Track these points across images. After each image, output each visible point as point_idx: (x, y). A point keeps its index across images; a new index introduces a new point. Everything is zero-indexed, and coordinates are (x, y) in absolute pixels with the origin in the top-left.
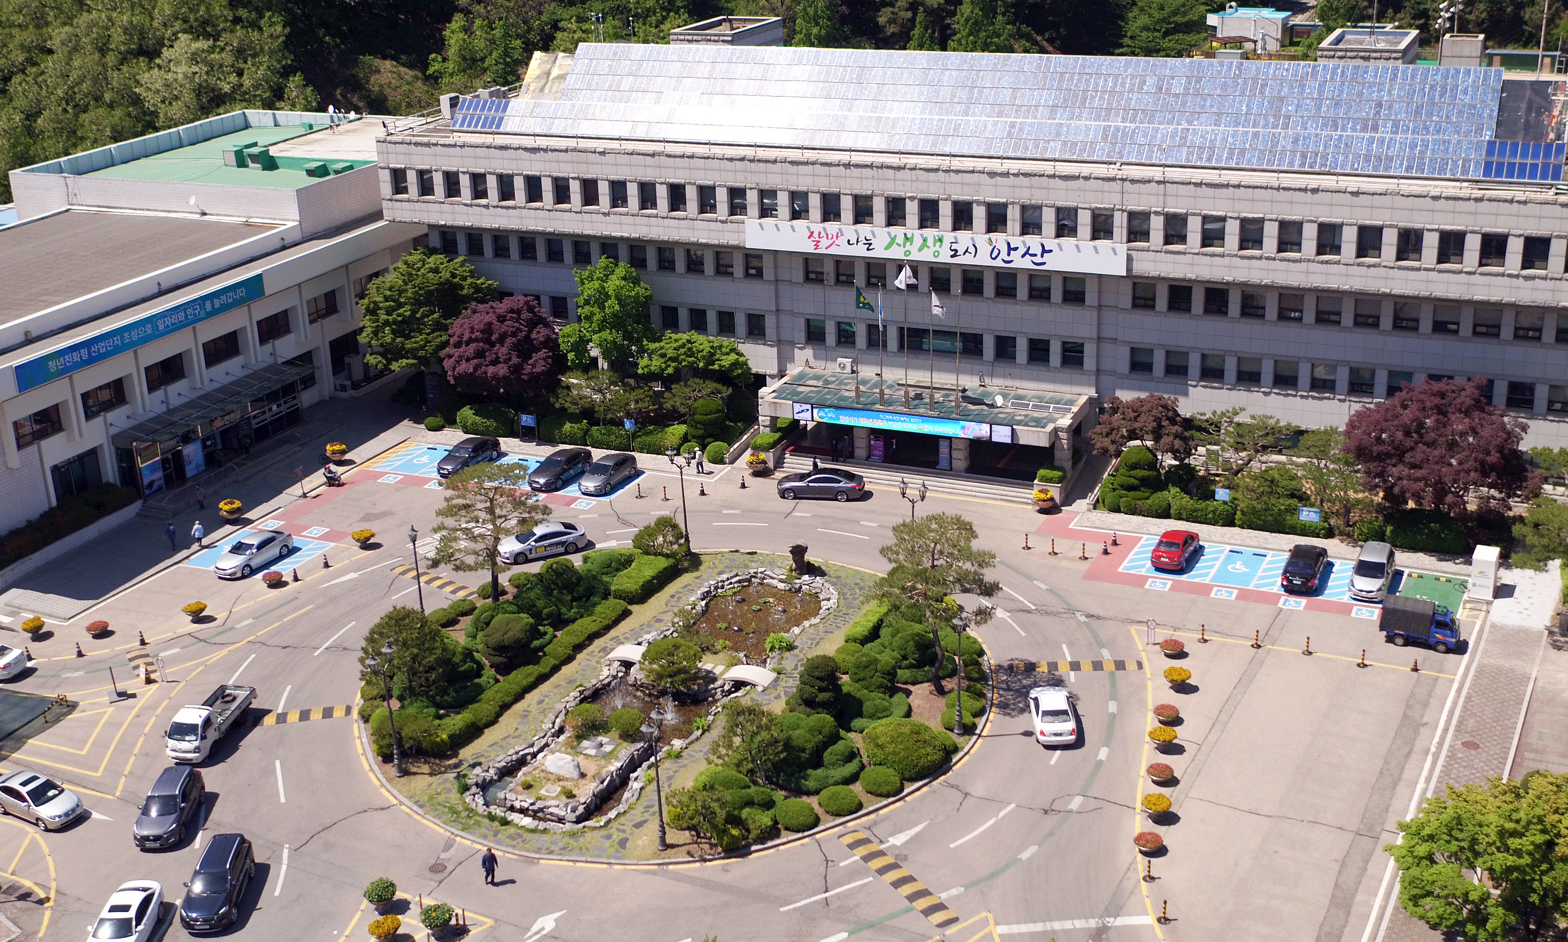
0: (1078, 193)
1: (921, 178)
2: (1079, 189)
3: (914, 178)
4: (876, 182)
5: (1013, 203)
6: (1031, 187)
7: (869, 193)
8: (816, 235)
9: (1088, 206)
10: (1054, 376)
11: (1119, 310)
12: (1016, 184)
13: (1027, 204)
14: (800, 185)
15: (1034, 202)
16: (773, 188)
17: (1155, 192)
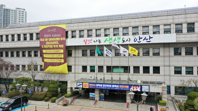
0: (160, 21)
3: (112, 23)
4: (102, 25)
5: (140, 26)
6: (145, 21)
7: (100, 28)
8: (86, 40)
9: (163, 24)
10: (151, 77)
11: (170, 56)
12: (141, 21)
13: (144, 25)
14: (82, 28)
15: (146, 25)
16: (75, 30)
17: (184, 17)
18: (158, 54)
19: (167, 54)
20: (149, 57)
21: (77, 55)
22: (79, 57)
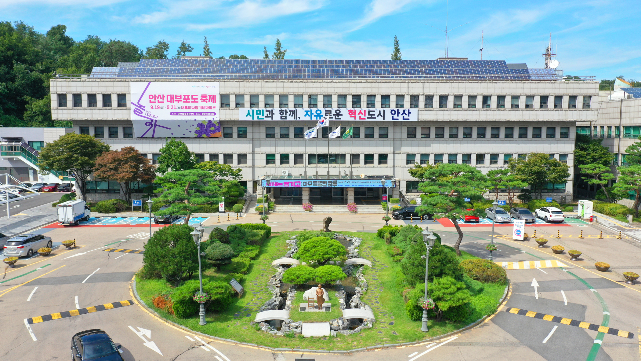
0: (390, 89)
1: (324, 86)
2: (391, 87)
4: (304, 88)
5: (364, 95)
7: (302, 93)
9: (394, 94)
10: (376, 169)
11: (402, 139)
12: (365, 86)
13: (370, 94)
14: (270, 91)
15: (373, 94)
16: (257, 94)
17: (421, 87)
18: (386, 136)
19: (398, 136)
20: (374, 140)
21: (256, 136)
22: (260, 139)
